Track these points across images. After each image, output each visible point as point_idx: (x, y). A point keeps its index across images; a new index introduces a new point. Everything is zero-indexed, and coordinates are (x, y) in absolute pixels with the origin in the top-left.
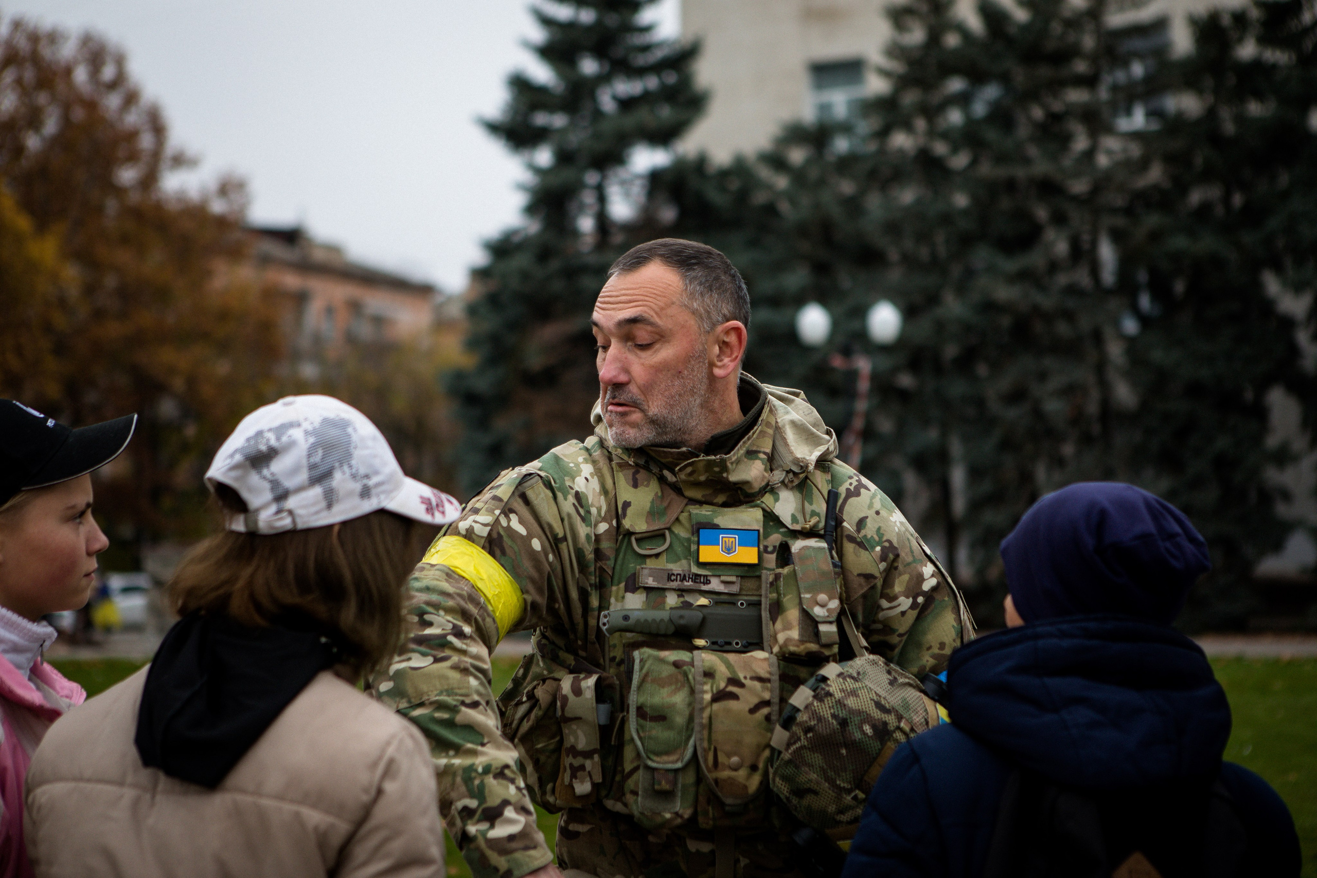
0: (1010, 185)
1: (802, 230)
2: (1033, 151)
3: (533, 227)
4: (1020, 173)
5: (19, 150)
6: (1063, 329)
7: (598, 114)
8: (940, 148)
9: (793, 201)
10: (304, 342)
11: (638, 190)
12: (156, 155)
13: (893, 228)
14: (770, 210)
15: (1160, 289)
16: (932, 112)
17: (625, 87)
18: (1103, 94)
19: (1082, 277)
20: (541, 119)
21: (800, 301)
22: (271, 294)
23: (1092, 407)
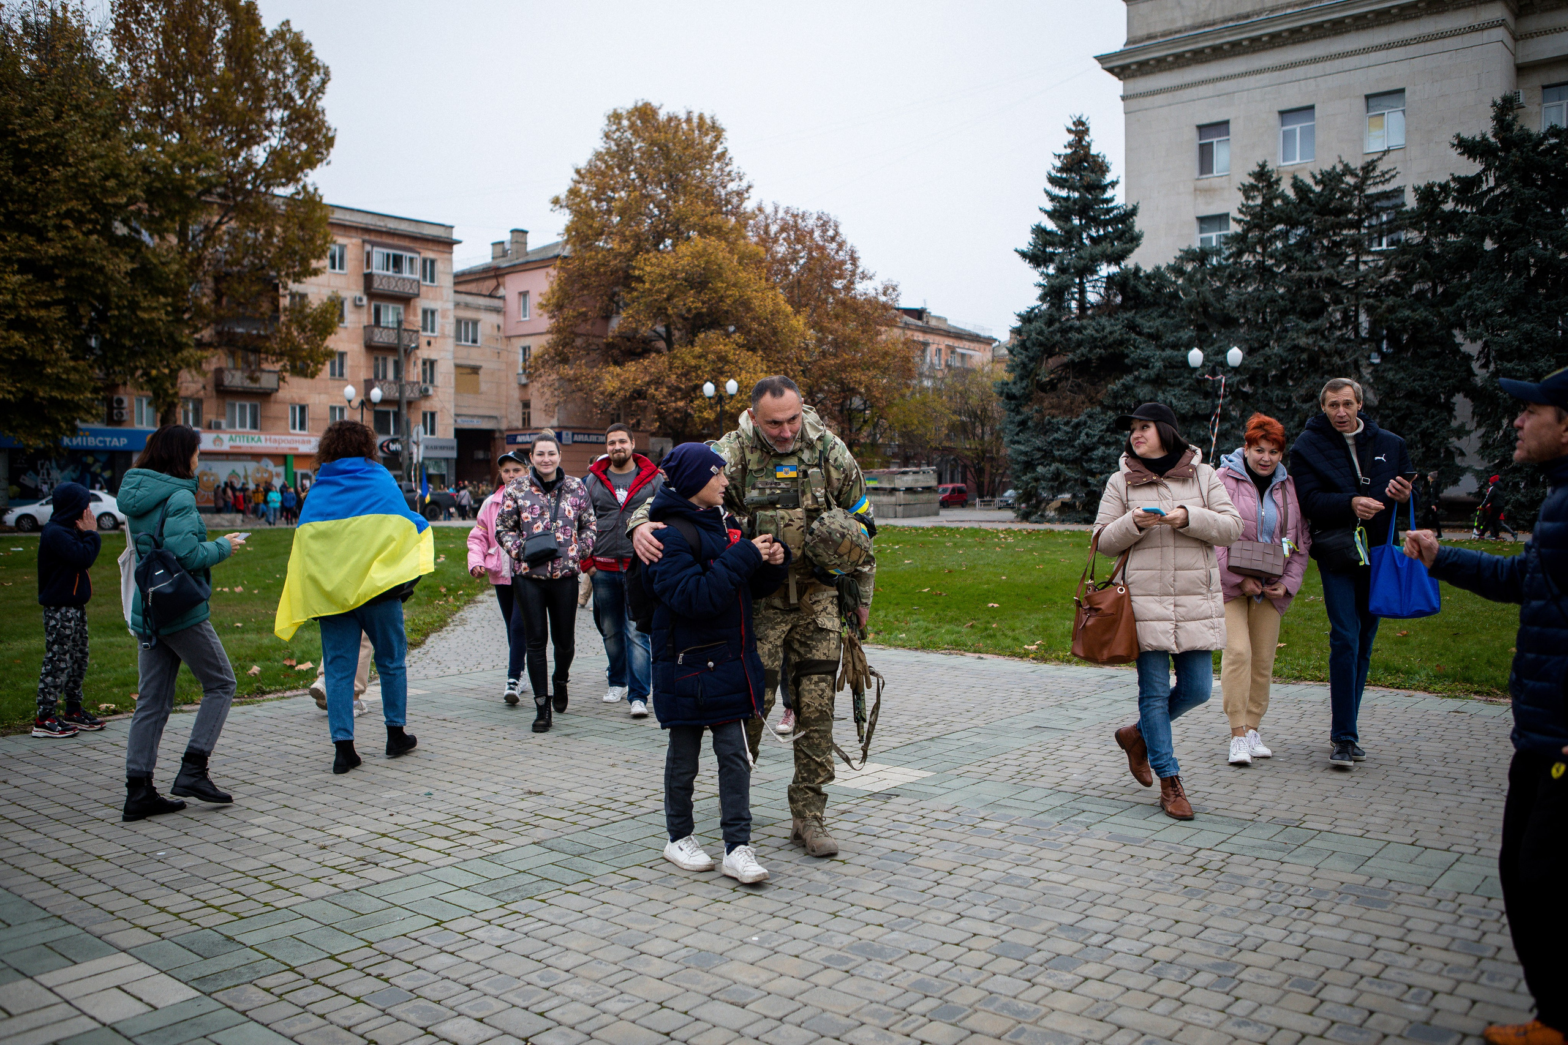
0: (1310, 281)
1: (1191, 308)
2: (1322, 263)
3: (1044, 306)
4: (1315, 275)
5: (787, 272)
7: (1081, 246)
8: (1270, 262)
9: (1187, 292)
10: (925, 369)
11: (1102, 286)
12: (853, 273)
13: (1242, 306)
14: (1174, 296)
15: (1394, 340)
16: (1264, 243)
18: (1365, 231)
19: (1349, 332)
20: (1050, 250)
21: (1189, 347)
22: (909, 343)
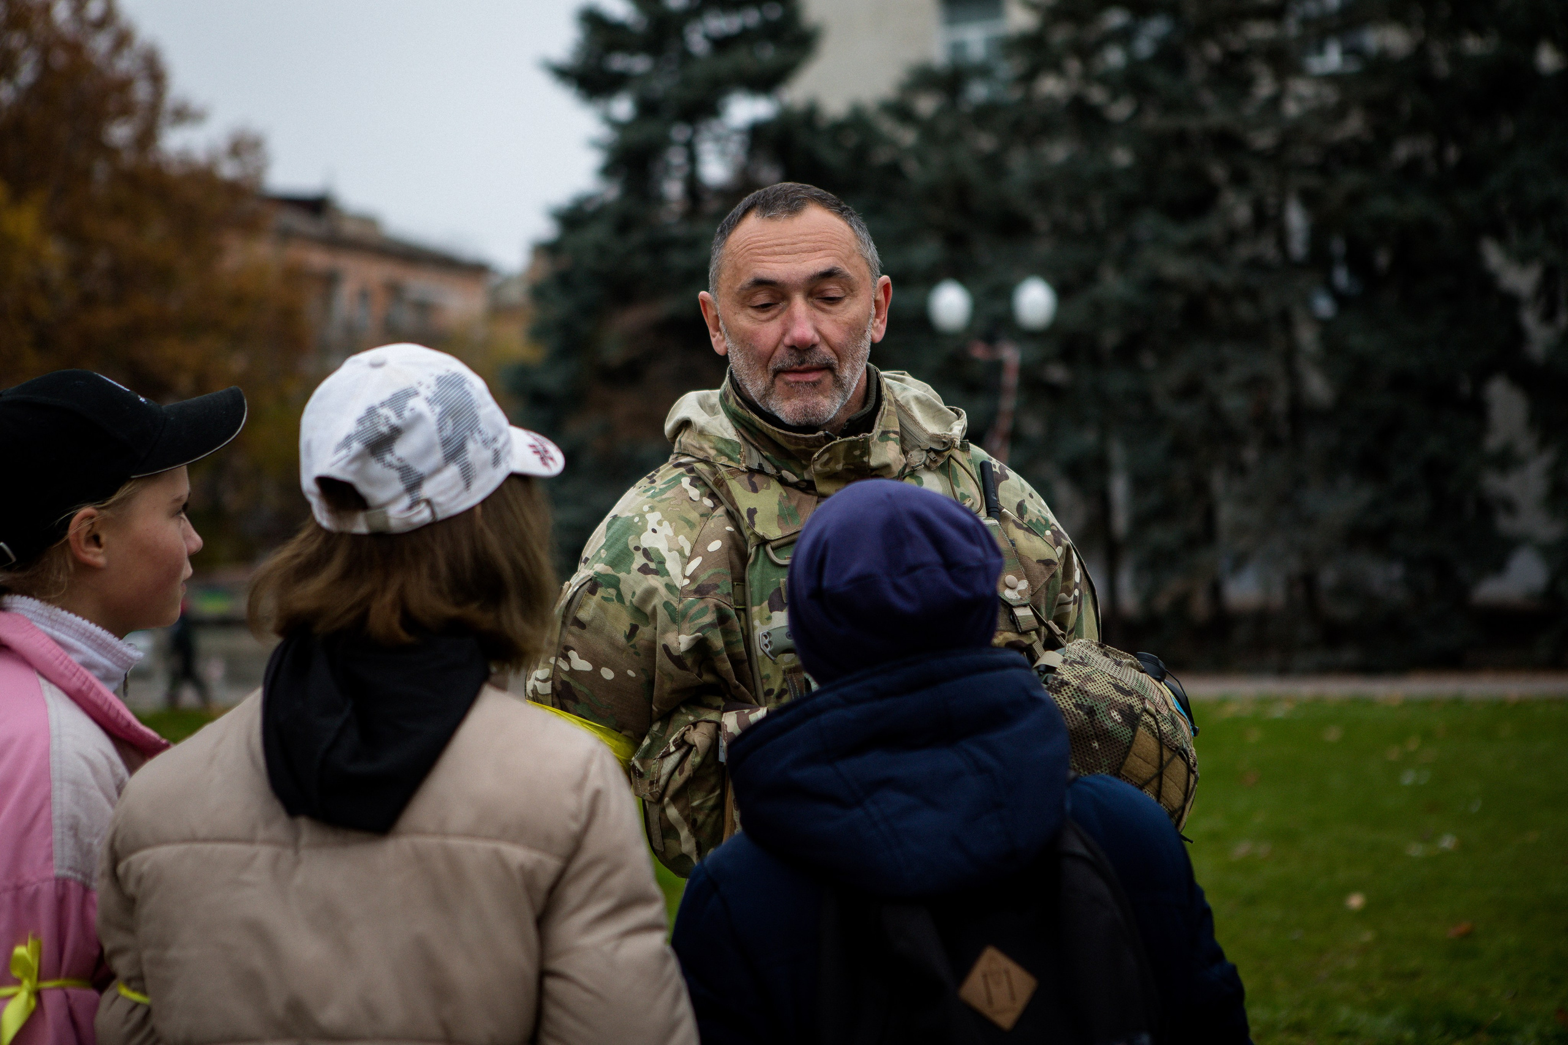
0: (1181, 139)
1: (932, 194)
2: (1208, 98)
3: (611, 192)
4: (1192, 124)
6: (1245, 310)
7: (687, 56)
8: (1097, 95)
9: (922, 160)
10: (334, 333)
11: (736, 147)
12: (155, 107)
13: (1041, 191)
14: (894, 170)
15: (1359, 261)
16: (1086, 52)
17: (721, 23)
18: (1292, 27)
19: (1267, 248)
20: (619, 62)
22: (295, 275)
23: (1279, 404)
